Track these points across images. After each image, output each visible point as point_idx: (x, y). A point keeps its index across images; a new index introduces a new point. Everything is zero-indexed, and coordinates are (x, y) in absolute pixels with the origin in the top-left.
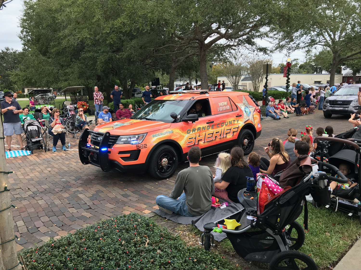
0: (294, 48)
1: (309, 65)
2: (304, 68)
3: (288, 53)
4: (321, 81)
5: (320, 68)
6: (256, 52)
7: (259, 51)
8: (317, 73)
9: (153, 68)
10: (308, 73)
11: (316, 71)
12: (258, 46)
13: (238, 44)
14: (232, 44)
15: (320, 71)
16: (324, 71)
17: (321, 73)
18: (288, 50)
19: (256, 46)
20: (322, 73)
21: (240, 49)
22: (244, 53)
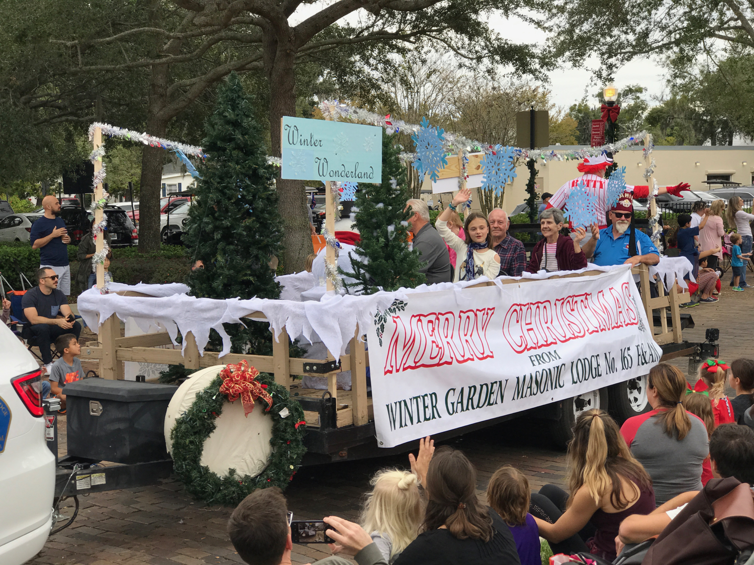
0: (629, 49)
1: (683, 110)
2: (667, 125)
3: (604, 67)
4: (731, 175)
5: (725, 125)
6: (486, 61)
7: (497, 58)
8: (713, 144)
9: (67, 120)
10: (681, 142)
11: (712, 135)
12: (493, 37)
13: (419, 33)
14: (392, 29)
15: (724, 136)
16: (738, 137)
17: (730, 143)
18: (606, 56)
19: (488, 39)
20: (734, 144)
21: (426, 49)
22: (439, 66)
